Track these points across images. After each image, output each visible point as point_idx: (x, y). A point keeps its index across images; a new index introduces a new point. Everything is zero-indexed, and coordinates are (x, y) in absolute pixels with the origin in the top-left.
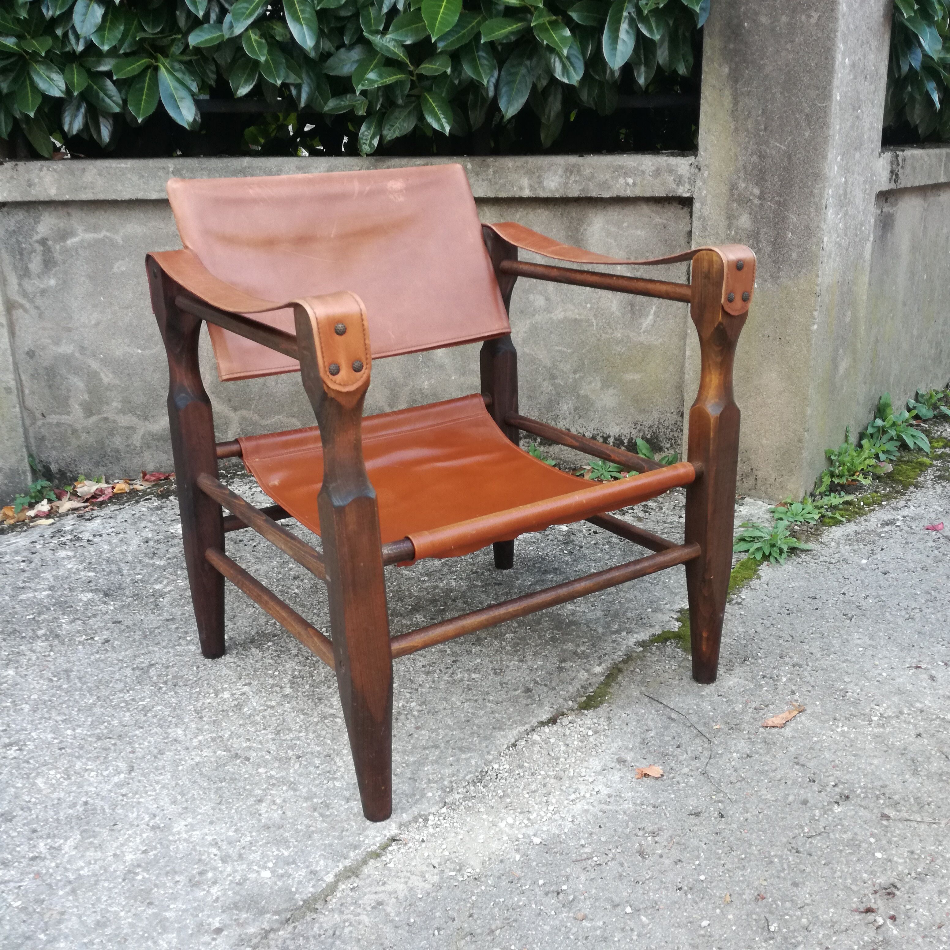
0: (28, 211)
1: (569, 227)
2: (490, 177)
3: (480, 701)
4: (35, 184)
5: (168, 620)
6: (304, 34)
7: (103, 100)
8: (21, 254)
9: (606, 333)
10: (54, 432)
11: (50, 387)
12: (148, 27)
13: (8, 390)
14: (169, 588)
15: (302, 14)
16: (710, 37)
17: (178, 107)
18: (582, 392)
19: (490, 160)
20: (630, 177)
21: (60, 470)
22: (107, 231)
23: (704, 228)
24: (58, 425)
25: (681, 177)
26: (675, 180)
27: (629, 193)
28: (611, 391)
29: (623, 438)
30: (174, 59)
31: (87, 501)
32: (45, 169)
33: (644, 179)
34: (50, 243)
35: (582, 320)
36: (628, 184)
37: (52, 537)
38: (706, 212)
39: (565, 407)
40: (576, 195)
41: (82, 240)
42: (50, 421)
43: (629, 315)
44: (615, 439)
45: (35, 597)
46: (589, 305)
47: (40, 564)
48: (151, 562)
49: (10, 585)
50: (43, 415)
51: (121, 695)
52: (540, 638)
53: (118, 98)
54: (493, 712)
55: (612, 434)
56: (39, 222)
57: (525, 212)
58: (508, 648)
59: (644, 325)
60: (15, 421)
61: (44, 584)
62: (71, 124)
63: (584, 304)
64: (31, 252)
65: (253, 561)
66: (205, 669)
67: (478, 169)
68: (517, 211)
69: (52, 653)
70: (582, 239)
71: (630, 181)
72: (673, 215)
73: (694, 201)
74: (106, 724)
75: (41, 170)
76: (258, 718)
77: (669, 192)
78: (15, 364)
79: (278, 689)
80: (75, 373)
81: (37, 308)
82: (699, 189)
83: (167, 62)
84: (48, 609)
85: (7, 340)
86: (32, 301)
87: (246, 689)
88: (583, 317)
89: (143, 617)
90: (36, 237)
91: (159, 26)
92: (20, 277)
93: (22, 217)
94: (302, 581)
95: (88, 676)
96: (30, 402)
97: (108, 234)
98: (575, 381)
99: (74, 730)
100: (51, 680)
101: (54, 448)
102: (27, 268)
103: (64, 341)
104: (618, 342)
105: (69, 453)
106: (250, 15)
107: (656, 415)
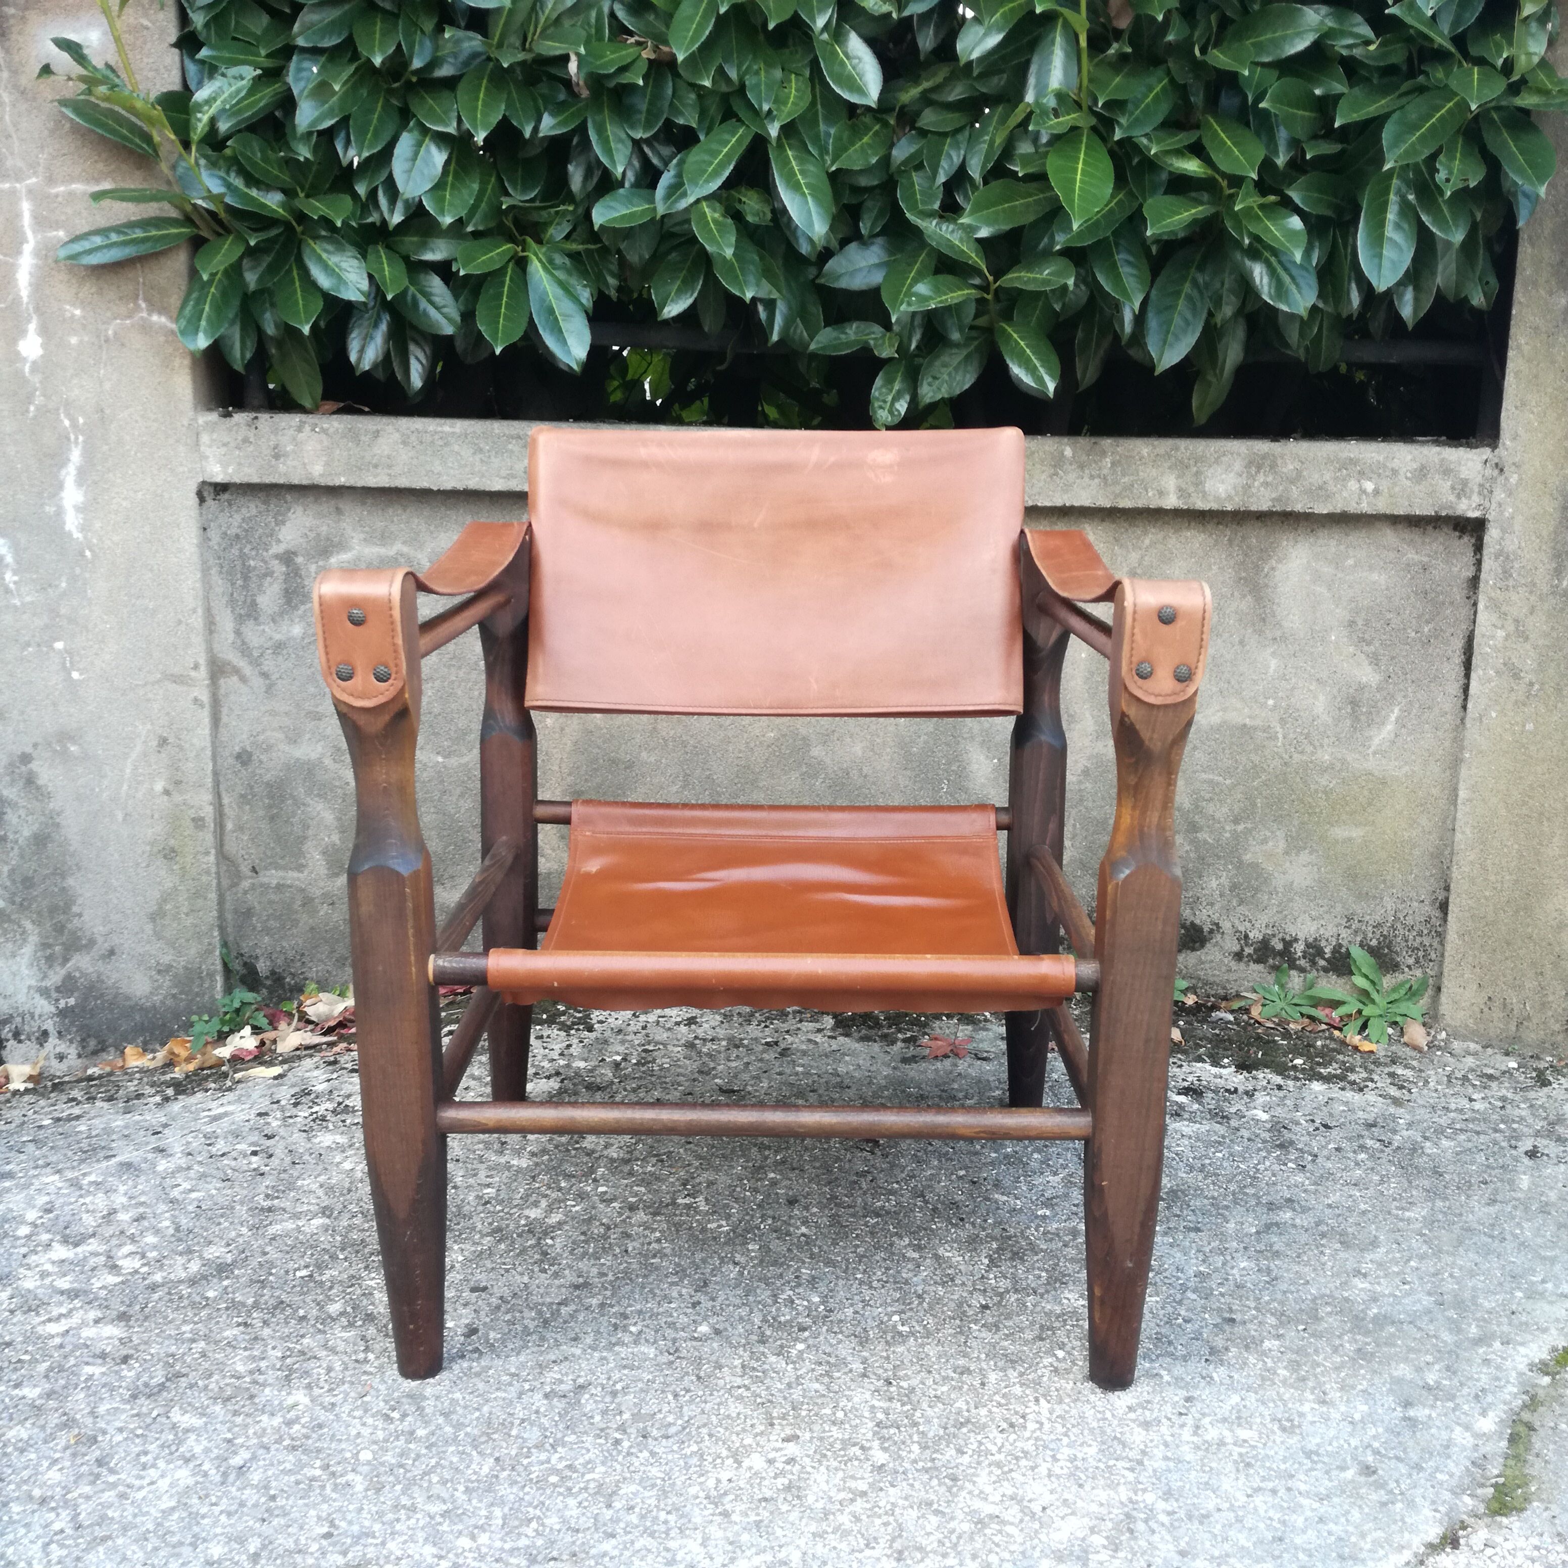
0: (266, 502)
1: (1243, 563)
2: (1105, 471)
3: (1282, 1492)
4: (286, 455)
5: (577, 1287)
6: (809, 212)
7: (425, 314)
8: (246, 578)
9: (1302, 752)
10: (271, 902)
11: (272, 818)
12: (515, 189)
13: (198, 822)
14: (555, 1218)
15: (804, 177)
16: (1533, 245)
17: (560, 331)
18: (1248, 857)
19: (1107, 443)
20: (1370, 479)
21: (273, 973)
22: (404, 543)
23: (1507, 573)
24: (279, 887)
25: (1465, 483)
26: (1453, 488)
27: (1365, 507)
28: (1304, 857)
29: (1323, 944)
30: (555, 247)
31: (329, 1031)
32: (307, 428)
33: (1395, 484)
34: (300, 560)
35: (1255, 728)
36: (1363, 491)
37: (296, 1105)
38: (1511, 544)
39: (1214, 884)
40: (1265, 506)
41: (358, 559)
42: (265, 880)
43: (1348, 722)
44: (1308, 945)
45: (298, 1229)
46: (1271, 702)
47: (288, 1160)
48: (503, 1160)
49: (242, 1203)
50: (254, 870)
51: (543, 1456)
52: (1335, 1350)
53: (453, 310)
54: (1321, 1520)
55: (1301, 936)
56: (283, 523)
57: (1160, 536)
58: (1283, 1372)
59: (1376, 741)
60: (204, 878)
61: (309, 1204)
62: (362, 351)
63: (1261, 699)
64: (265, 575)
65: (696, 1163)
66: (691, 1401)
67: (1084, 458)
68: (1145, 533)
69: (371, 1356)
70: (1266, 586)
71: (1369, 486)
72: (1441, 548)
73: (1488, 525)
74: (534, 1525)
75: (300, 429)
76: (844, 1519)
77: (1442, 507)
78: (216, 773)
79: (856, 1450)
80: (319, 795)
81: (265, 675)
82: (1500, 505)
83: (542, 251)
84: (334, 1257)
85: (207, 731)
86: (256, 663)
87: (792, 1449)
88: (1258, 722)
89: (526, 1279)
90: (277, 549)
91: (532, 188)
92: (240, 619)
93: (254, 511)
94: (806, 1208)
95: (460, 1410)
96: (231, 847)
97: (405, 549)
98: (1235, 835)
99: (473, 1538)
100: (387, 1418)
101: (267, 931)
102: (254, 604)
103: (307, 736)
104: (1324, 770)
105: (292, 942)
106: (716, 173)
107: (1389, 904)
